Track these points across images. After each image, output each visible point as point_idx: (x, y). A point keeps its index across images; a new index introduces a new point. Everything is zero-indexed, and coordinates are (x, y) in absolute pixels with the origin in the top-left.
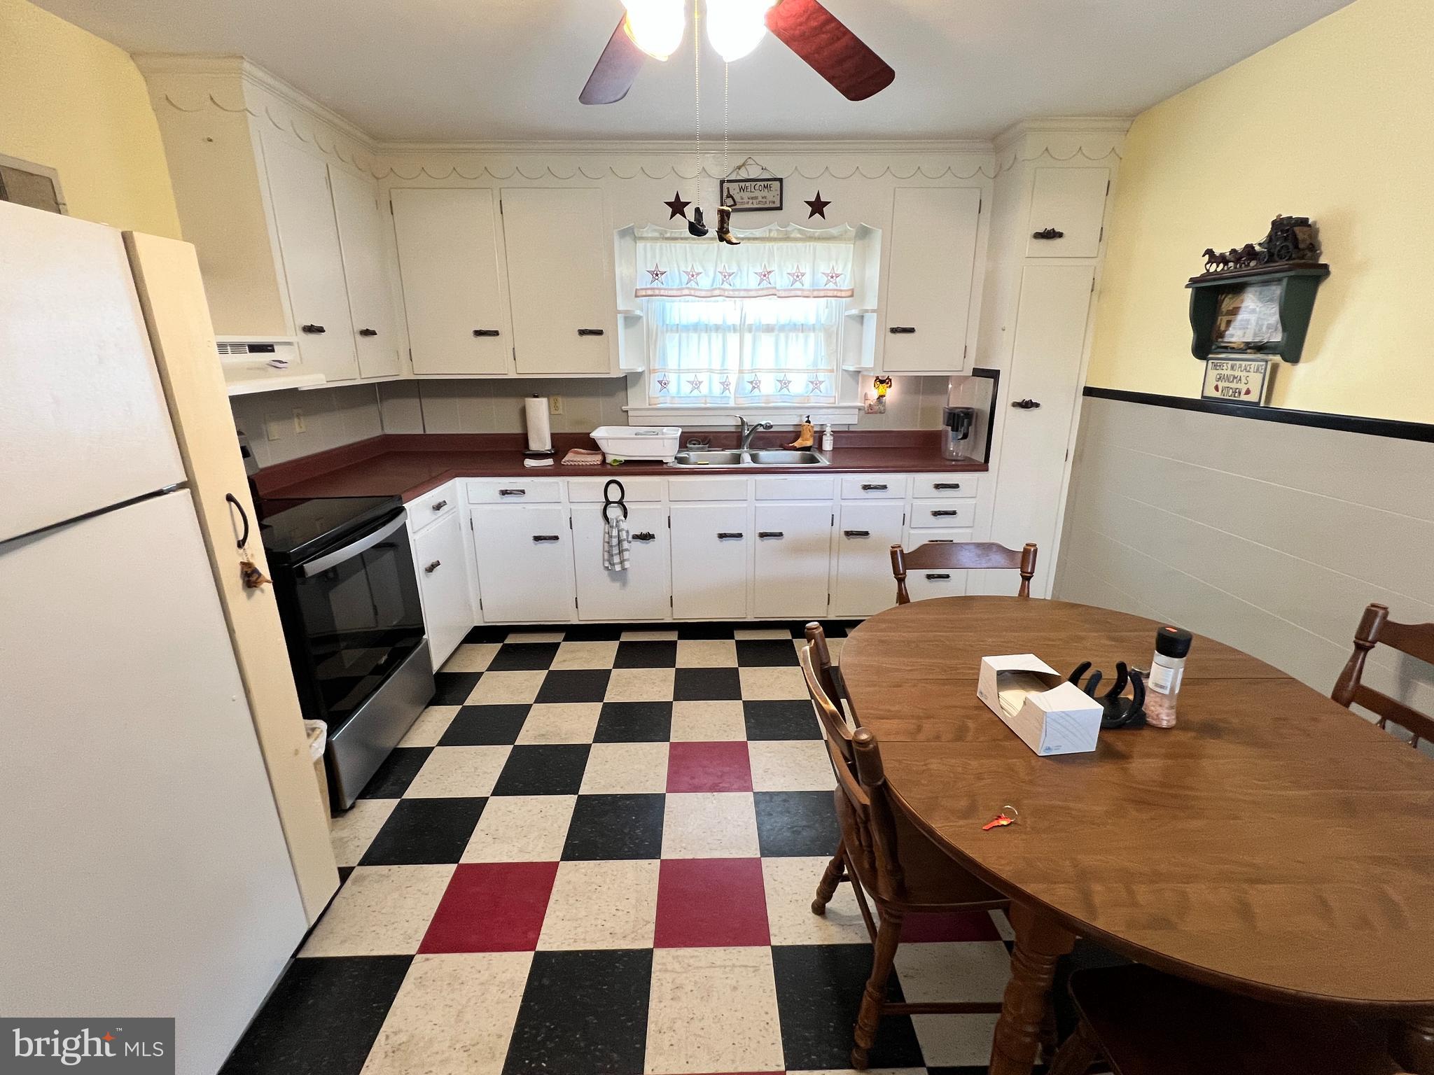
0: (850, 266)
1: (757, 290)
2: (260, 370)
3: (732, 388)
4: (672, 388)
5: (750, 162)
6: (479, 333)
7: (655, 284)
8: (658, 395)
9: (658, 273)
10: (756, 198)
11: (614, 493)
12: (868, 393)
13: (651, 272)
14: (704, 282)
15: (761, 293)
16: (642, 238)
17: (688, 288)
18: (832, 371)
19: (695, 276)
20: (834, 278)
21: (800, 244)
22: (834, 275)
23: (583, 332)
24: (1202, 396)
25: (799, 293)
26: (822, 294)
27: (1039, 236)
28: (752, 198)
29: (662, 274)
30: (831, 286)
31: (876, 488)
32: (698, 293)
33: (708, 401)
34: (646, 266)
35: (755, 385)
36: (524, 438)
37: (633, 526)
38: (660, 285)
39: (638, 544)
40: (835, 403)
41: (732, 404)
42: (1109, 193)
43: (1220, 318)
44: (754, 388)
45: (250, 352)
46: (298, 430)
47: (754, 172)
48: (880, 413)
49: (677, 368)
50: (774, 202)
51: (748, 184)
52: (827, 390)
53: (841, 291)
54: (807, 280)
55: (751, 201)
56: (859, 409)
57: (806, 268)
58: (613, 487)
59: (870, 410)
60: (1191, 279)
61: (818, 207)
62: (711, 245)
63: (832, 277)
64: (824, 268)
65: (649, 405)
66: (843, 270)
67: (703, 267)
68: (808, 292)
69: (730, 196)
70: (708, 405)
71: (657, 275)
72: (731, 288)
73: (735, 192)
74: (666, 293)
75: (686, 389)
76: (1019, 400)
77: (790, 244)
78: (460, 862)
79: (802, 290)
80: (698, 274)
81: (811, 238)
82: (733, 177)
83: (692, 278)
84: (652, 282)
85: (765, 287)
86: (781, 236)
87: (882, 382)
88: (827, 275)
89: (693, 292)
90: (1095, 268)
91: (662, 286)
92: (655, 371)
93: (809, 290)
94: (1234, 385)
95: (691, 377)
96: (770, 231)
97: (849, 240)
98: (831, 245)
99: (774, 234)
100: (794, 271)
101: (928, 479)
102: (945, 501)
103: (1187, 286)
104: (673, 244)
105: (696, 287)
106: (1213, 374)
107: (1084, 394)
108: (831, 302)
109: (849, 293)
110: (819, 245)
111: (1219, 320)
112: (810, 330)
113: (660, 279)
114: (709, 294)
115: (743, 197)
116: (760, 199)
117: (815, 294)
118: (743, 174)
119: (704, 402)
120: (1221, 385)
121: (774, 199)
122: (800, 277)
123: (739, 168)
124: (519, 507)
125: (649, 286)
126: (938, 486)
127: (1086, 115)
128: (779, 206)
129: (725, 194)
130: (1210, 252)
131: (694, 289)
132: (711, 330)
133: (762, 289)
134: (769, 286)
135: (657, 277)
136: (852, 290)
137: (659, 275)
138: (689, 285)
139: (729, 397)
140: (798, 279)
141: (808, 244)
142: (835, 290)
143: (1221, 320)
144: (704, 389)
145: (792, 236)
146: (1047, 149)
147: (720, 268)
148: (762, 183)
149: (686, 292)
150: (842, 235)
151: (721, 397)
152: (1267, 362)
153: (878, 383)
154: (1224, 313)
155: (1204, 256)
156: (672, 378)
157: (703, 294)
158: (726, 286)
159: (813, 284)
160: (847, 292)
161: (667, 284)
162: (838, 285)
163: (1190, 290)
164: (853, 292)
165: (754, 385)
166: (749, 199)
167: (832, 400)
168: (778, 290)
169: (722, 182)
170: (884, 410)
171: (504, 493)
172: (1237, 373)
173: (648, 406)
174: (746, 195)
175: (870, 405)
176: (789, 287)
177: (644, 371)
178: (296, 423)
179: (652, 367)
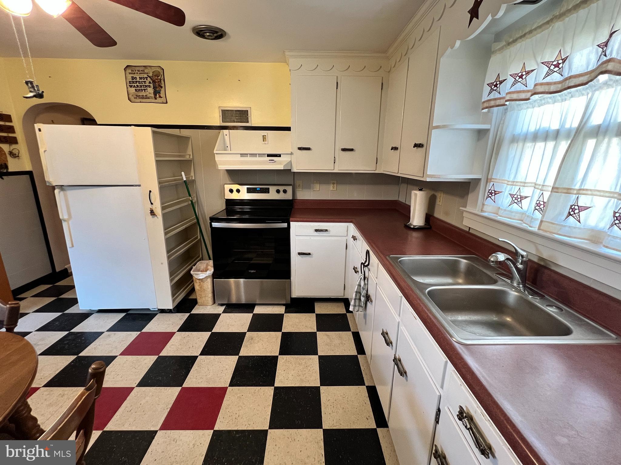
7: (492, 96)
9: (498, 83)
13: (491, 84)
17: (511, 92)
23: (415, 146)
29: (501, 83)
38: (496, 95)
41: (536, 230)
45: (267, 157)
67: (537, 62)
71: (496, 86)
80: (529, 73)
83: (520, 80)
84: (490, 93)
89: (514, 97)
91: (499, 96)
105: (522, 89)
113: (498, 89)
125: (486, 99)
131: (518, 92)
135: (495, 88)
137: (498, 86)
138: (512, 89)
173: (477, 212)
177: (481, 179)
178: (332, 186)
179: (489, 177)
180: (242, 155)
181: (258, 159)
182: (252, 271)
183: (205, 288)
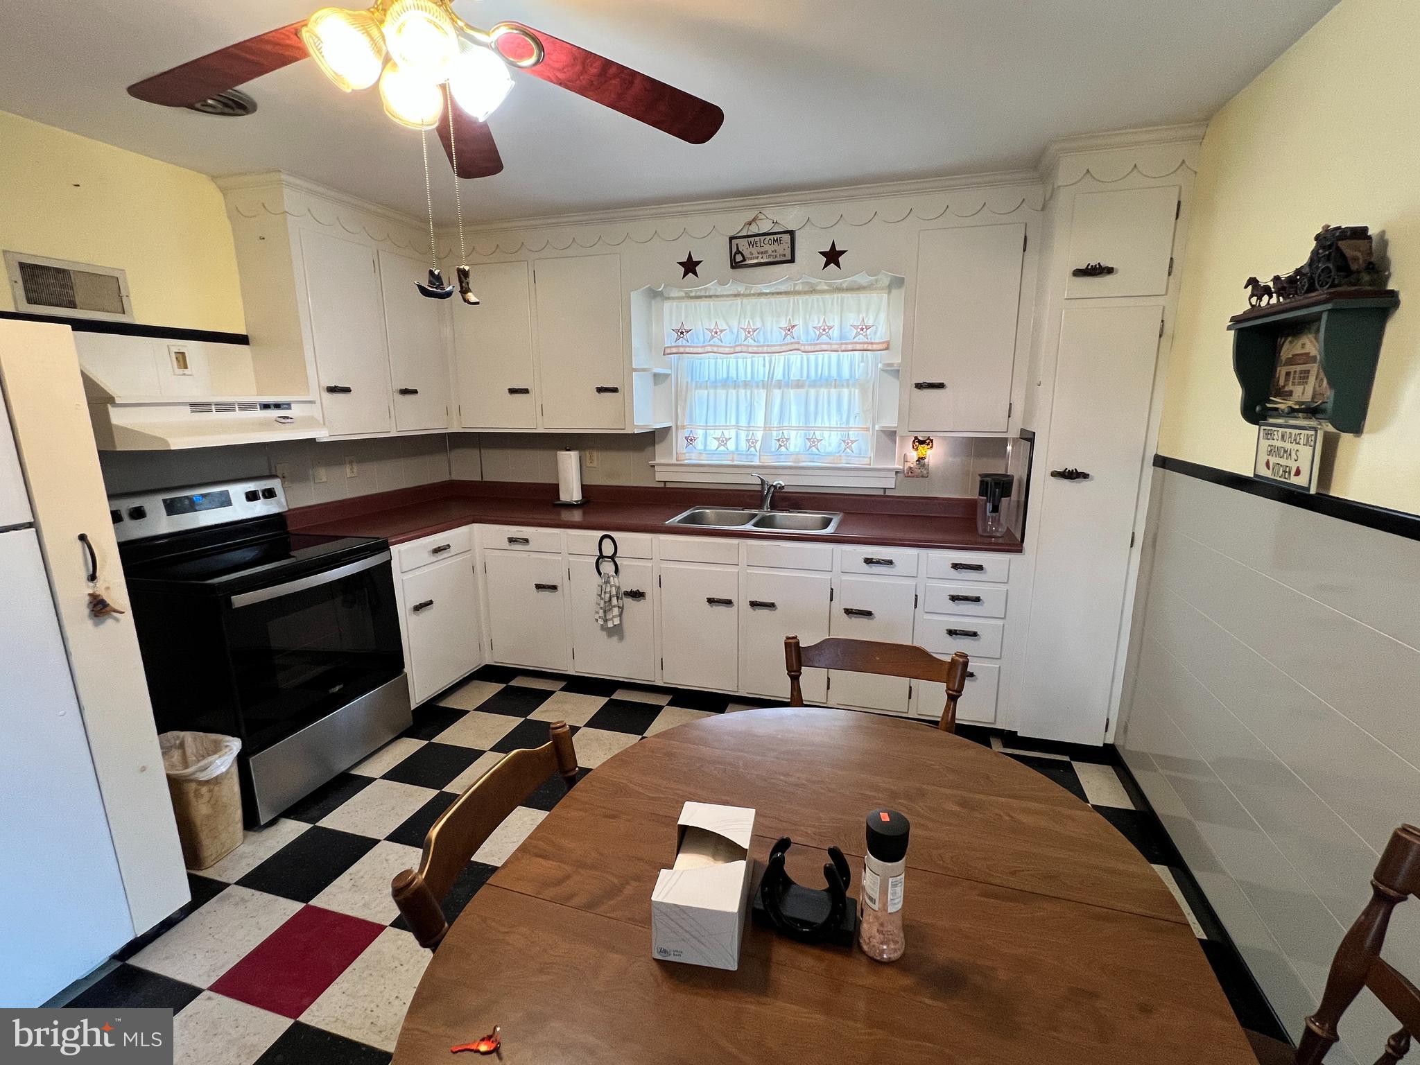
0: (882, 316)
1: (780, 345)
2: (265, 425)
3: (758, 445)
4: (699, 445)
5: (761, 216)
6: (512, 391)
7: (680, 342)
8: (685, 451)
9: (684, 331)
10: (766, 252)
11: (608, 549)
12: (908, 454)
13: (676, 331)
14: (727, 338)
15: (784, 348)
16: (669, 298)
17: (711, 345)
18: (867, 429)
19: (718, 333)
20: (865, 330)
21: (827, 296)
22: (864, 327)
23: (600, 390)
24: (1255, 475)
25: (824, 347)
26: (850, 347)
27: (1079, 273)
28: (762, 253)
29: (687, 332)
30: (861, 338)
31: (879, 562)
32: (721, 350)
33: (735, 459)
34: (671, 324)
35: (782, 442)
36: (555, 489)
37: (628, 582)
38: (685, 343)
39: (628, 601)
40: (870, 465)
41: (756, 463)
42: (1181, 214)
43: (1279, 369)
44: (780, 446)
45: (261, 409)
46: (349, 474)
47: (765, 227)
48: (922, 477)
49: (705, 425)
50: (785, 255)
51: (757, 239)
52: (860, 450)
53: (872, 343)
54: (835, 333)
55: (760, 256)
56: (897, 472)
57: (834, 321)
58: (607, 542)
59: (910, 473)
60: (1233, 319)
61: (833, 256)
62: (735, 301)
63: (862, 329)
64: (853, 319)
65: (677, 460)
66: (874, 322)
67: (727, 324)
68: (836, 346)
69: (738, 252)
70: (736, 463)
71: (682, 333)
72: (755, 344)
73: (745, 248)
74: (691, 350)
75: (713, 445)
76: (1061, 470)
77: (815, 297)
78: (309, 903)
79: (831, 344)
80: (721, 331)
81: (839, 290)
82: (744, 233)
83: (716, 335)
84: (677, 340)
85: (789, 341)
86: (806, 289)
87: (922, 442)
88: (856, 327)
89: (715, 349)
90: (1164, 308)
91: (688, 344)
92: (683, 427)
93: (837, 344)
94: (1283, 462)
95: (718, 433)
96: (795, 285)
97: (882, 289)
98: (861, 295)
99: (799, 288)
100: (820, 325)
101: (945, 557)
102: (966, 584)
103: (1229, 328)
104: (698, 302)
105: (720, 344)
106: (1265, 444)
107: (1155, 464)
108: (867, 356)
109: (884, 346)
110: (849, 297)
111: (1278, 371)
112: (843, 386)
113: (685, 337)
114: (732, 350)
115: (753, 252)
116: (770, 252)
117: (844, 346)
118: (754, 229)
119: (731, 459)
120: (1273, 460)
121: (786, 252)
122: (827, 331)
123: (750, 224)
124: (525, 555)
125: (673, 345)
126: (956, 566)
127: (1135, 126)
128: (790, 258)
129: (734, 250)
130: (1253, 282)
131: (718, 346)
132: (739, 386)
133: (787, 344)
134: (793, 340)
135: (682, 336)
136: (888, 343)
137: (684, 334)
138: (712, 342)
139: (755, 455)
140: (824, 333)
141: (835, 295)
142: (865, 343)
143: (1280, 371)
144: (731, 445)
145: (818, 288)
146: (1088, 171)
147: (744, 325)
148: (772, 237)
149: (709, 349)
150: (872, 284)
151: (747, 455)
152: (1316, 430)
153: (917, 444)
154: (1283, 363)
155: (1246, 287)
156: (700, 433)
157: (727, 350)
158: (750, 341)
159: (842, 337)
160: (881, 345)
161: (693, 342)
162: (869, 337)
163: (1232, 332)
164: (888, 345)
165: (780, 443)
166: (758, 253)
167: (866, 461)
168: (804, 345)
169: (731, 239)
170: (928, 473)
171: (511, 540)
172: (1287, 445)
173: (674, 461)
174: (754, 250)
175: (911, 468)
176: (816, 342)
177: (670, 427)
178: (348, 469)
179: (679, 424)
180: (196, 407)
181: (238, 415)
182: (337, 688)
183: (225, 800)
